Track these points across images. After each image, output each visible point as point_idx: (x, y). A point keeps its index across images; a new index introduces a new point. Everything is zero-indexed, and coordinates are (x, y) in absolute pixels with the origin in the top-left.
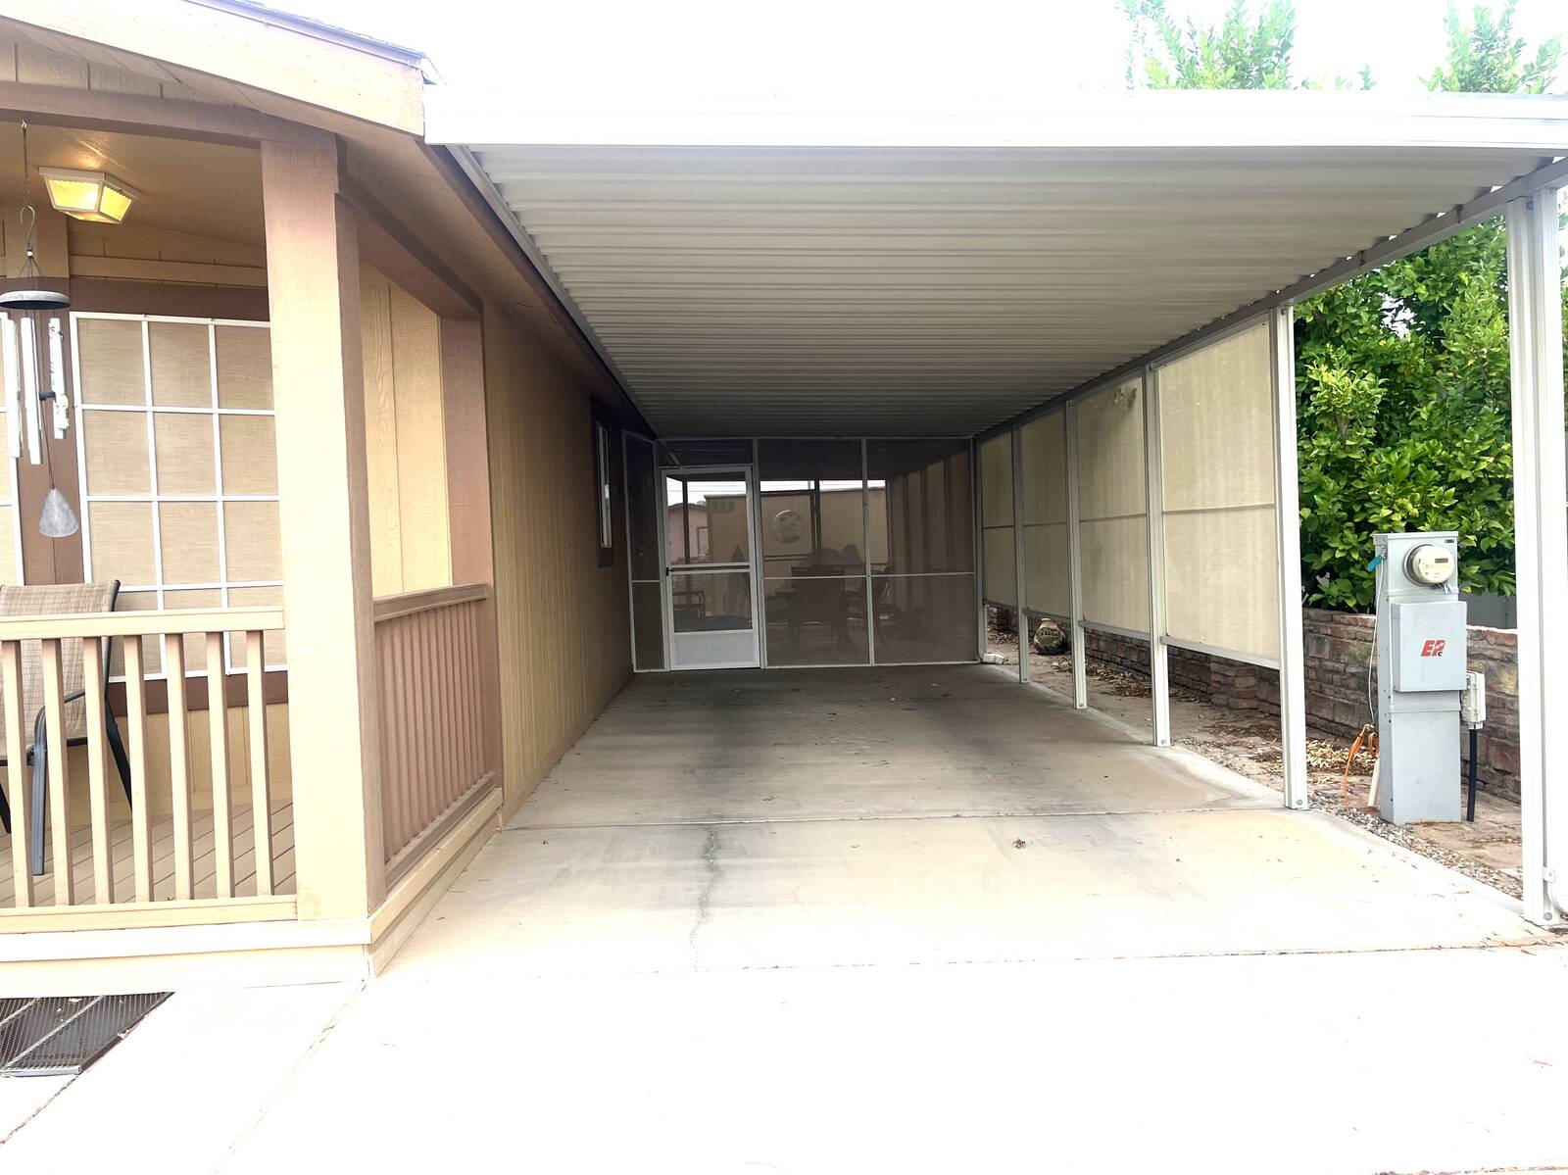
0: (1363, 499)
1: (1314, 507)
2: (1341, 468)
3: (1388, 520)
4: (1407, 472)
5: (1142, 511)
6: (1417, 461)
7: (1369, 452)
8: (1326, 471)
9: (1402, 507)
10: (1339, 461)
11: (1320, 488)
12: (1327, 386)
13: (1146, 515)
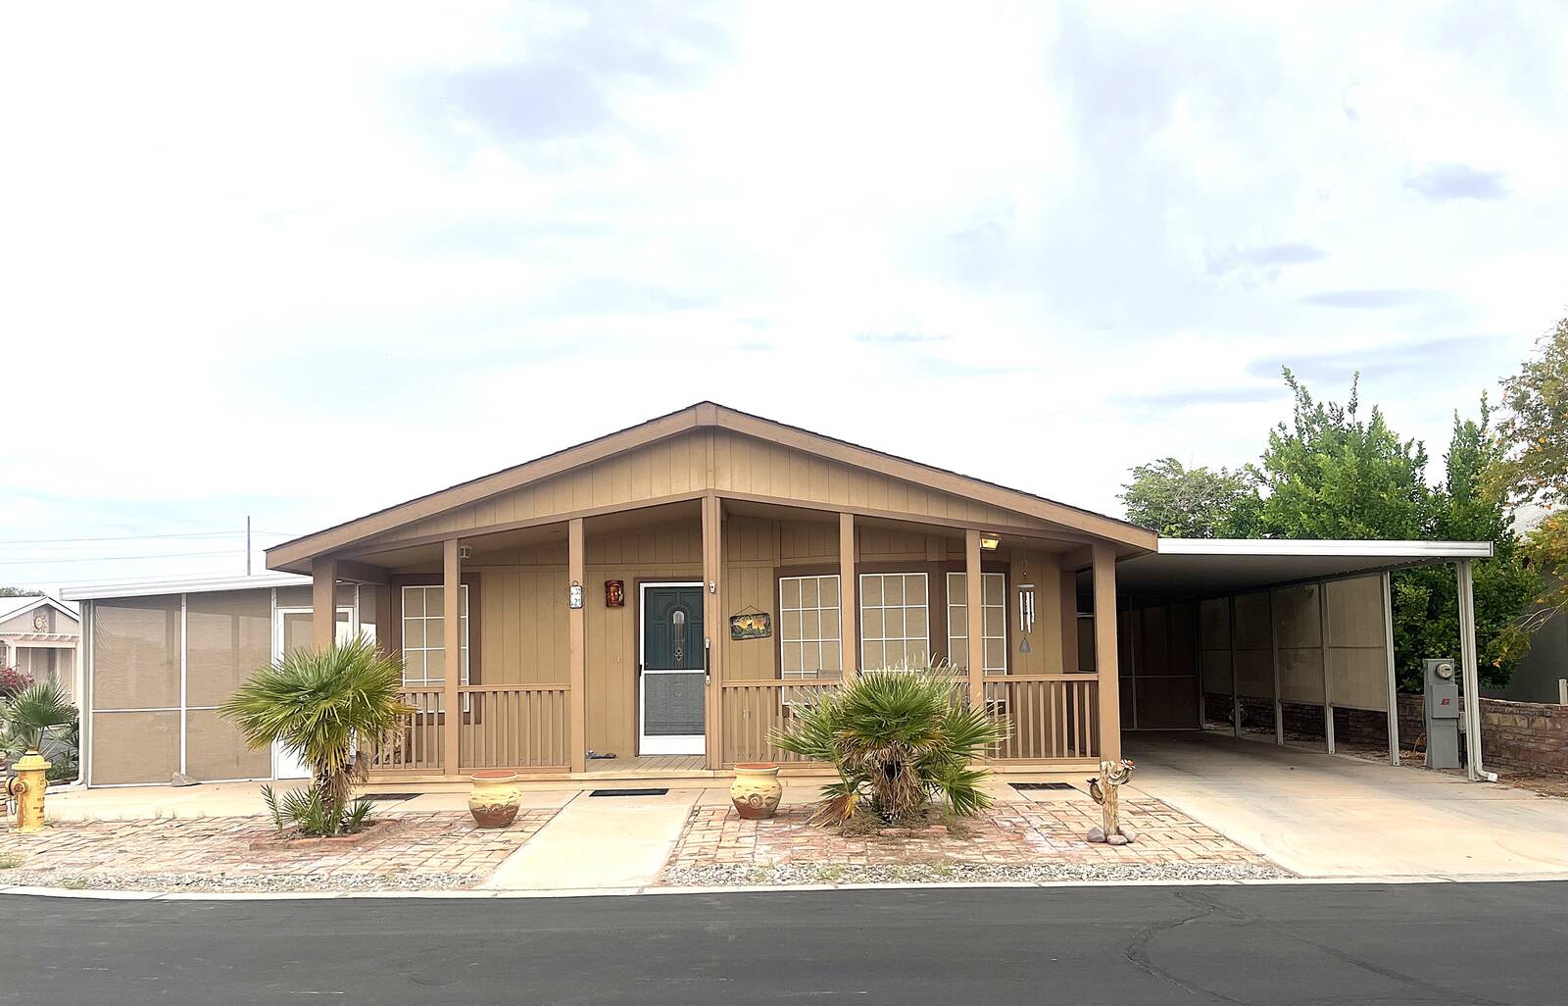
0: (1422, 643)
1: (1400, 646)
2: (1410, 628)
3: (1433, 653)
4: (1441, 632)
5: (1319, 646)
6: (1446, 627)
7: (1424, 622)
8: (1405, 630)
9: (1439, 648)
10: (1412, 626)
11: (1402, 638)
12: (1404, 593)
13: (1322, 648)
